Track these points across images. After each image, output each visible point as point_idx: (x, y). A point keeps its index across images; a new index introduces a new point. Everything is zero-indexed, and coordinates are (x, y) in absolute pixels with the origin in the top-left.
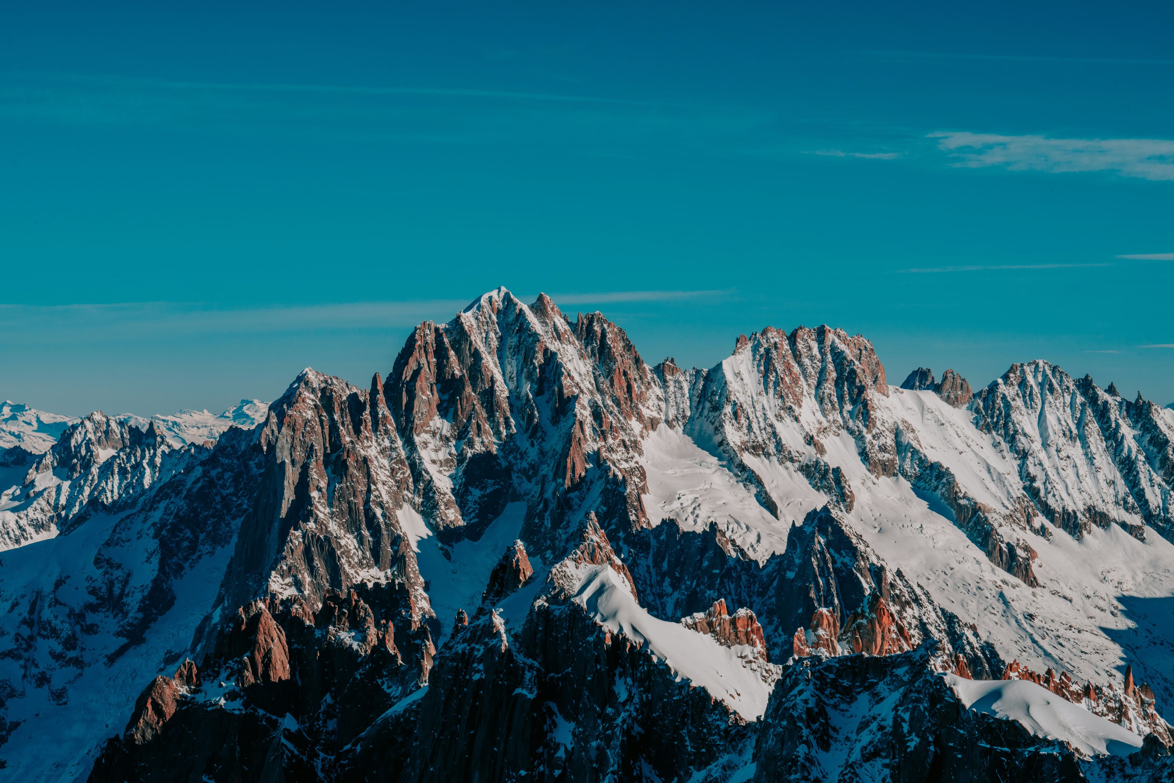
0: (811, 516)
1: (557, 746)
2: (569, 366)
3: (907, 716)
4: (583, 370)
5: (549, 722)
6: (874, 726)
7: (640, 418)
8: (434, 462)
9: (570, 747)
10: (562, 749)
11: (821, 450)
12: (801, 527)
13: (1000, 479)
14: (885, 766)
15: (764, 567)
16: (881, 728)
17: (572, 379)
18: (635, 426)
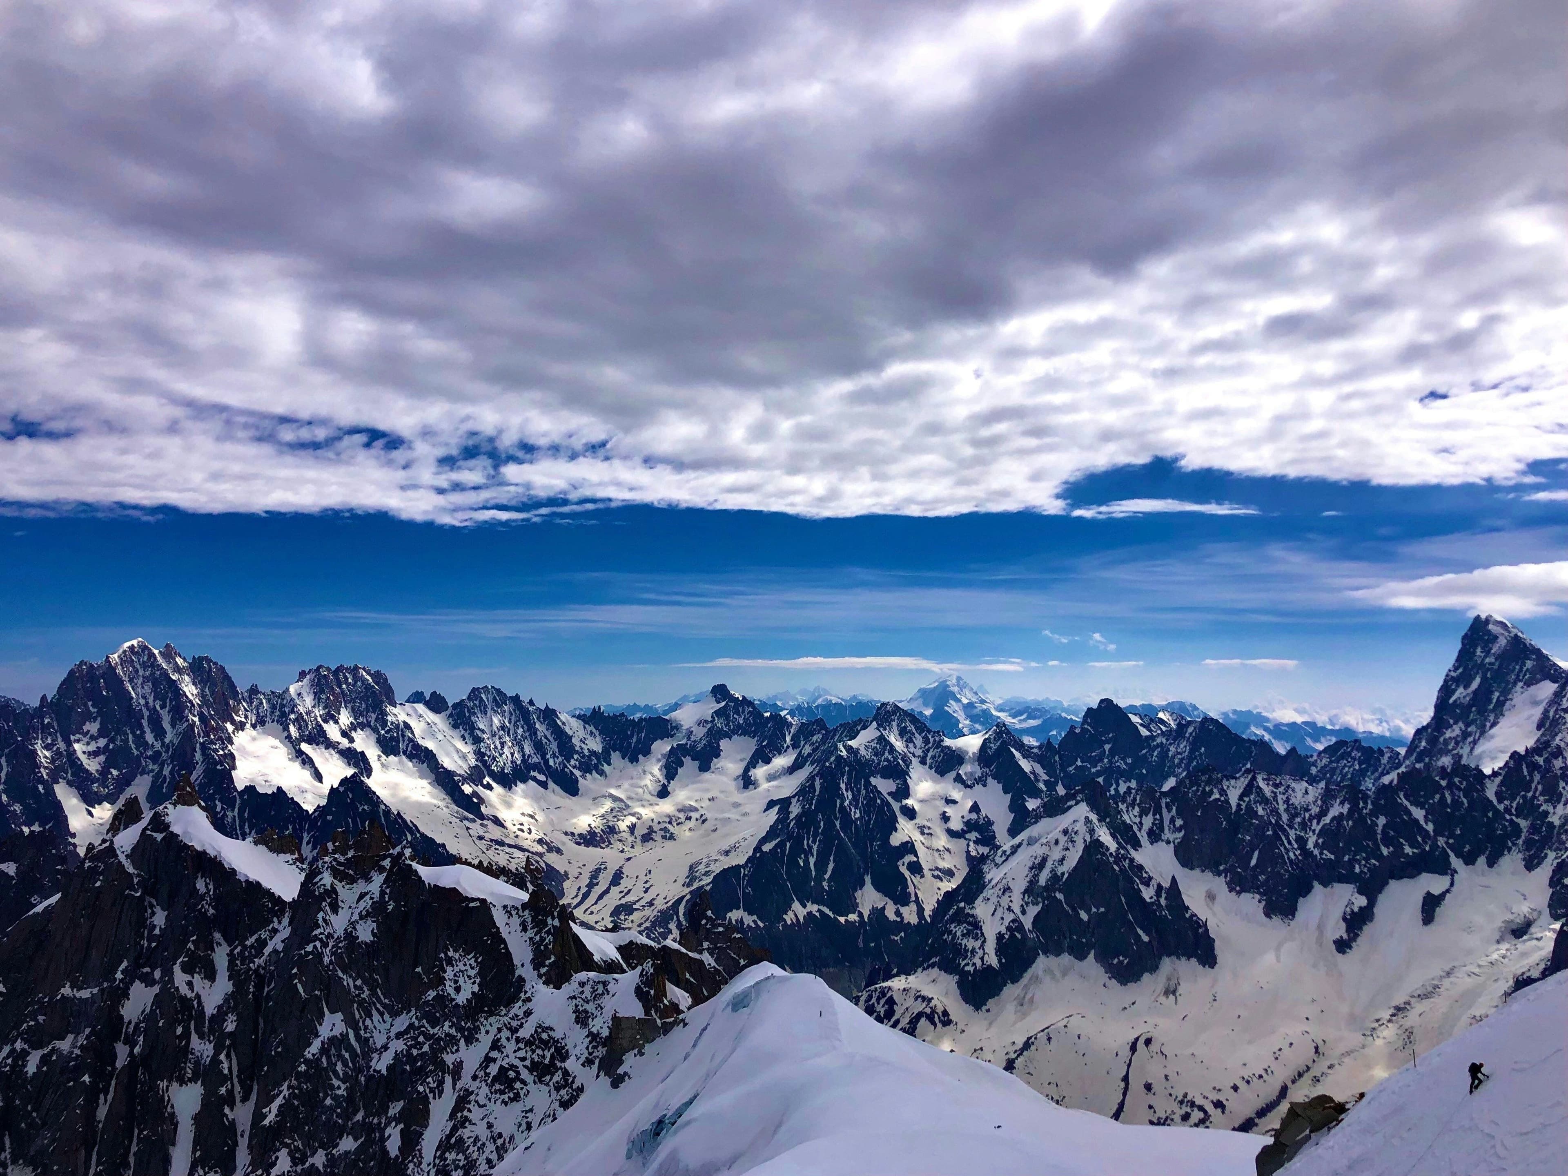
0: (344, 781)
1: (155, 926)
2: (185, 689)
3: (388, 891)
4: (195, 692)
5: (149, 911)
6: (368, 897)
7: (233, 722)
8: (84, 753)
9: (163, 927)
10: (158, 928)
11: (352, 740)
12: (337, 788)
13: (464, 757)
14: (373, 922)
15: (313, 813)
16: (371, 898)
17: (187, 697)
18: (230, 727)
